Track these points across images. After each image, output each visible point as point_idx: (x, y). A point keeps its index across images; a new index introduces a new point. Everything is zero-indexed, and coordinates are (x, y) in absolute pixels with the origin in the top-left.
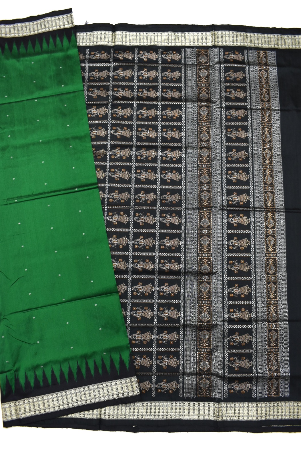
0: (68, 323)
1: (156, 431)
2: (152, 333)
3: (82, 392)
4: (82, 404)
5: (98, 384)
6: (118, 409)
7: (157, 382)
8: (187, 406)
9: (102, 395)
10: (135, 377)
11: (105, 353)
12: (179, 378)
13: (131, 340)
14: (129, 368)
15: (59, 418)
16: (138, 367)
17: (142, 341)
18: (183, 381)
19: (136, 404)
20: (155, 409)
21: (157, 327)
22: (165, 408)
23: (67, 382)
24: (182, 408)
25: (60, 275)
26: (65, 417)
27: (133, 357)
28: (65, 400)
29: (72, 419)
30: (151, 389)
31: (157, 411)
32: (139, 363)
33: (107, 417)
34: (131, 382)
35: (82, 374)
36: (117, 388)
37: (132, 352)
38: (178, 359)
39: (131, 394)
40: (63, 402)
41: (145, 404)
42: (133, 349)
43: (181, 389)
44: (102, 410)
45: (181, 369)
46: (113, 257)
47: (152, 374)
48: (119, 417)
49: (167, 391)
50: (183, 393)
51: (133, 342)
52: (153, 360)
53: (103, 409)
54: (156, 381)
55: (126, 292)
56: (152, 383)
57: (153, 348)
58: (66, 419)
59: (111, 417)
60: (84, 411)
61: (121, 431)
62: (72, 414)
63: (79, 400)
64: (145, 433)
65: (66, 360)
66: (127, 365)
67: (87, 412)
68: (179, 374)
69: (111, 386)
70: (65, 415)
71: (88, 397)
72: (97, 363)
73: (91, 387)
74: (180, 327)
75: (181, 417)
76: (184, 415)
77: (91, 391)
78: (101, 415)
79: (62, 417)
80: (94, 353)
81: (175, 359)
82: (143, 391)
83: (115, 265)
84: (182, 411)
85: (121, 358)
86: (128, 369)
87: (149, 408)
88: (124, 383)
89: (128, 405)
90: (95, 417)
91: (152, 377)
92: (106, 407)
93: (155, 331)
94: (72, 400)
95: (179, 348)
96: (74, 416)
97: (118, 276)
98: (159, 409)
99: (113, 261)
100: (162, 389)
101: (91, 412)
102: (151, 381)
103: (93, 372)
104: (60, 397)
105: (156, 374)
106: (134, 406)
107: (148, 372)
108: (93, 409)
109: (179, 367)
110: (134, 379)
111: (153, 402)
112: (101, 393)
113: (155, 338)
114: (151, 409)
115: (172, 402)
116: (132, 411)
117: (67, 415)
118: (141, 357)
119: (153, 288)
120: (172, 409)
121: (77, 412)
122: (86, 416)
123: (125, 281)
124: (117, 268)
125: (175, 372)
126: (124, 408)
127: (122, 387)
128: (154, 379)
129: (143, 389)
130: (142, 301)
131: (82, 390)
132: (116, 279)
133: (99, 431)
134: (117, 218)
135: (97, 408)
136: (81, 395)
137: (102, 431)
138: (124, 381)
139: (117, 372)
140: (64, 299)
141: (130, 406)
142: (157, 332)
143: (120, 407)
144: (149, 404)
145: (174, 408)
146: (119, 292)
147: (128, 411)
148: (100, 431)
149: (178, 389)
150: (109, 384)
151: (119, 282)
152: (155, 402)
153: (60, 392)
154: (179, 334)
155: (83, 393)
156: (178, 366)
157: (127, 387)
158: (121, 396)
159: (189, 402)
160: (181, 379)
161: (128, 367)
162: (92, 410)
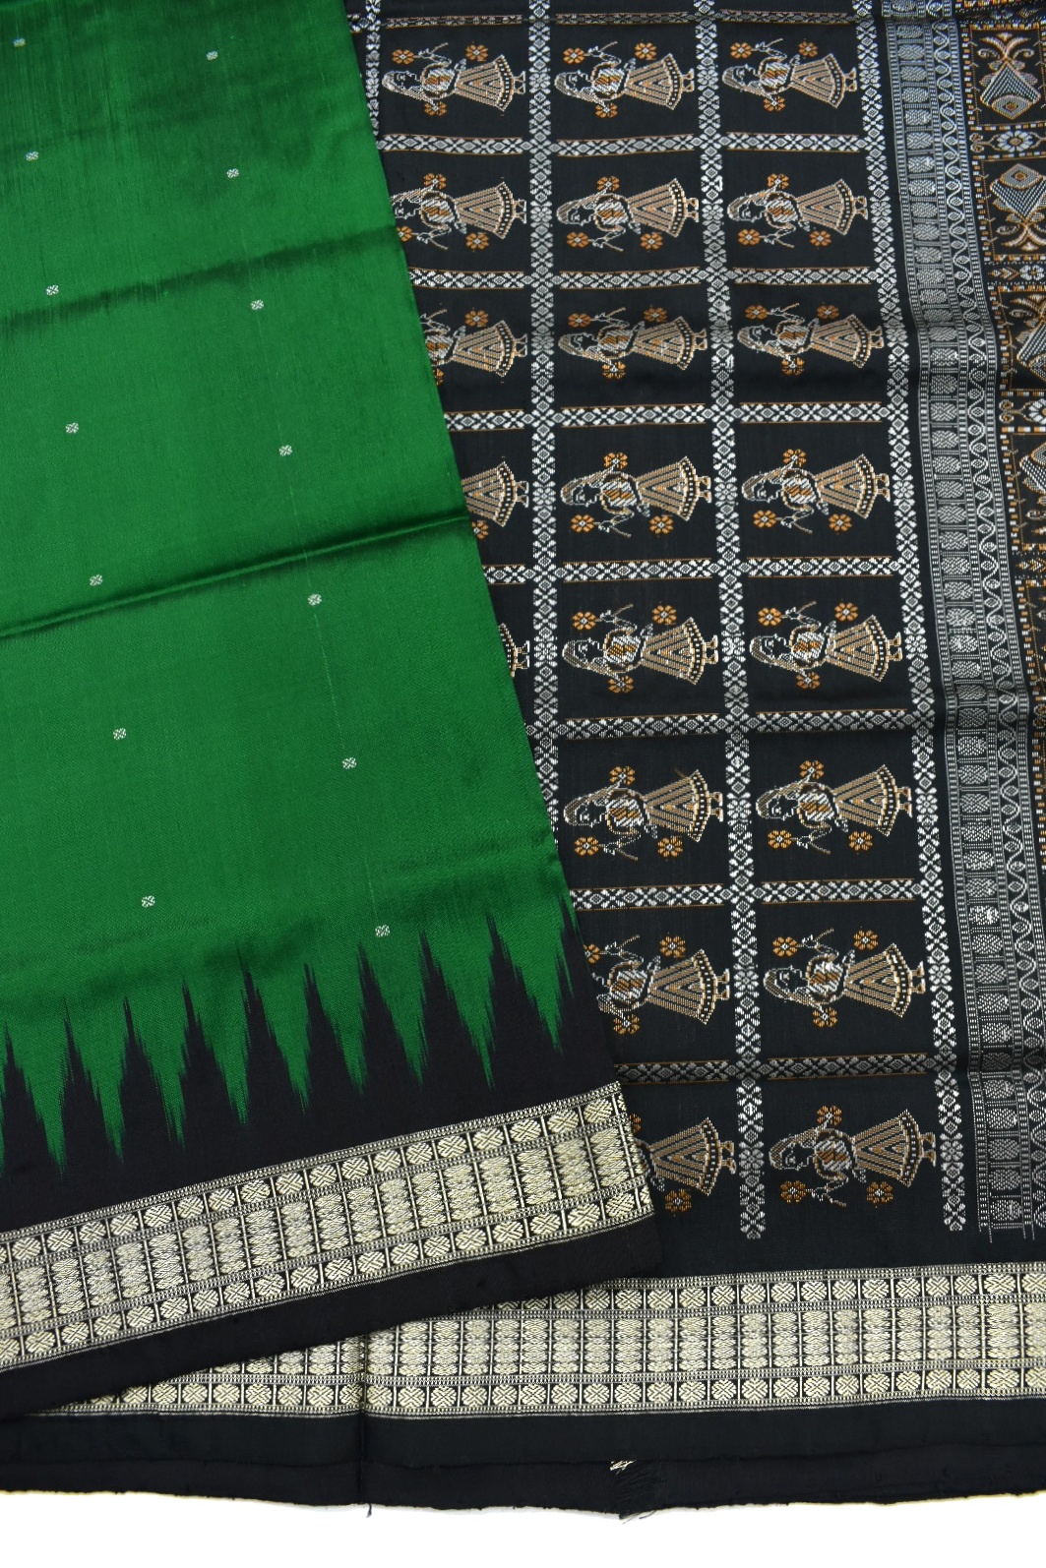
0: (120, 734)
1: (785, 1498)
2: (718, 783)
3: (221, 1215)
4: (223, 1309)
5: (335, 1155)
6: (491, 1340)
7: (776, 1126)
8: (1005, 1300)
9: (367, 1235)
10: (615, 1087)
11: (382, 931)
12: (933, 1090)
13: (567, 835)
14: (561, 1032)
15: (64, 1412)
16: (626, 1025)
17: (647, 837)
18: (967, 1113)
19: (628, 1300)
20: (769, 1333)
21: (752, 735)
22: (845, 1318)
23: (118, 1145)
24: (966, 1312)
25: (73, 428)
26: (102, 1405)
27: (592, 953)
28: (101, 1284)
29: (151, 1421)
30: (729, 1183)
31: (785, 1344)
32: (635, 993)
33: (411, 1402)
34: (585, 1130)
35: (224, 1086)
36: (478, 1180)
37: (582, 915)
38: (915, 953)
39: (584, 1220)
40: (87, 1297)
41: (692, 1293)
42: (587, 899)
43: (952, 1168)
44: (373, 1346)
45: (943, 1025)
46: (426, 300)
47: (731, 1071)
48: (503, 1399)
49: (853, 1190)
50: (970, 1199)
51: (586, 846)
52: (733, 972)
53: (380, 1346)
54: (765, 1122)
55: (523, 517)
56: (739, 1138)
57: (728, 883)
58: (108, 1419)
59: (443, 1401)
60: (243, 1357)
61: (519, 1503)
62: (150, 1382)
63: (202, 1274)
64: (705, 1514)
65: (104, 989)
66: (549, 1008)
67: (259, 1368)
68: (930, 1064)
69: (440, 1166)
70: (100, 1395)
71: (265, 1255)
72: (329, 1004)
73: (289, 1181)
74: (910, 731)
75: (968, 1383)
76: (984, 1364)
77: (286, 1210)
78: (364, 1386)
79: (78, 1409)
80: (308, 929)
81: (890, 958)
82: (678, 1201)
83: (447, 347)
84: (967, 1336)
85: (501, 964)
86: (555, 1039)
87: (724, 1323)
88: (530, 1146)
89: (566, 1303)
90: (320, 1401)
91: (736, 1097)
92: (401, 1323)
93: (737, 764)
94: (152, 1281)
95: (918, 877)
96: (164, 1397)
97: (461, 421)
98: (800, 1331)
99: (426, 327)
100: (811, 1177)
101: (291, 1362)
102: (729, 1128)
103: (298, 1072)
104: (63, 1256)
105: (765, 1069)
106: (612, 1314)
107: (700, 1059)
108: (304, 1343)
109: (930, 1011)
110: (604, 1106)
111: (750, 1277)
112: (364, 1218)
113: (739, 810)
114: (738, 1334)
115: (891, 1273)
116: (597, 1350)
117: (119, 1392)
118: (646, 950)
119: (703, 487)
120: (893, 1326)
121: (189, 1370)
122: (258, 1399)
123: (515, 450)
124: (452, 369)
125: (897, 1052)
126: (535, 1328)
127: (517, 1173)
128: (750, 1109)
129: (672, 1185)
130: (635, 570)
131: (222, 1199)
132: (455, 436)
133: (358, 1511)
134: (446, 78)
135: (334, 1337)
136: (213, 1241)
137: (380, 1512)
138: (534, 1130)
139: (479, 1060)
140: (96, 580)
141: (582, 1314)
142: (752, 774)
143: (506, 1326)
144: (723, 1294)
145: (909, 1315)
146: (475, 518)
147: (565, 1350)
148: (363, 1509)
149: (930, 1175)
150: (419, 1153)
151: (472, 454)
152: (762, 1277)
153: (64, 1222)
154: (906, 777)
155: (227, 1227)
156: (923, 1002)
157: (555, 1166)
158: (508, 1237)
159: (1017, 1268)
160: (948, 1103)
161: (552, 1028)
162: (301, 1349)
